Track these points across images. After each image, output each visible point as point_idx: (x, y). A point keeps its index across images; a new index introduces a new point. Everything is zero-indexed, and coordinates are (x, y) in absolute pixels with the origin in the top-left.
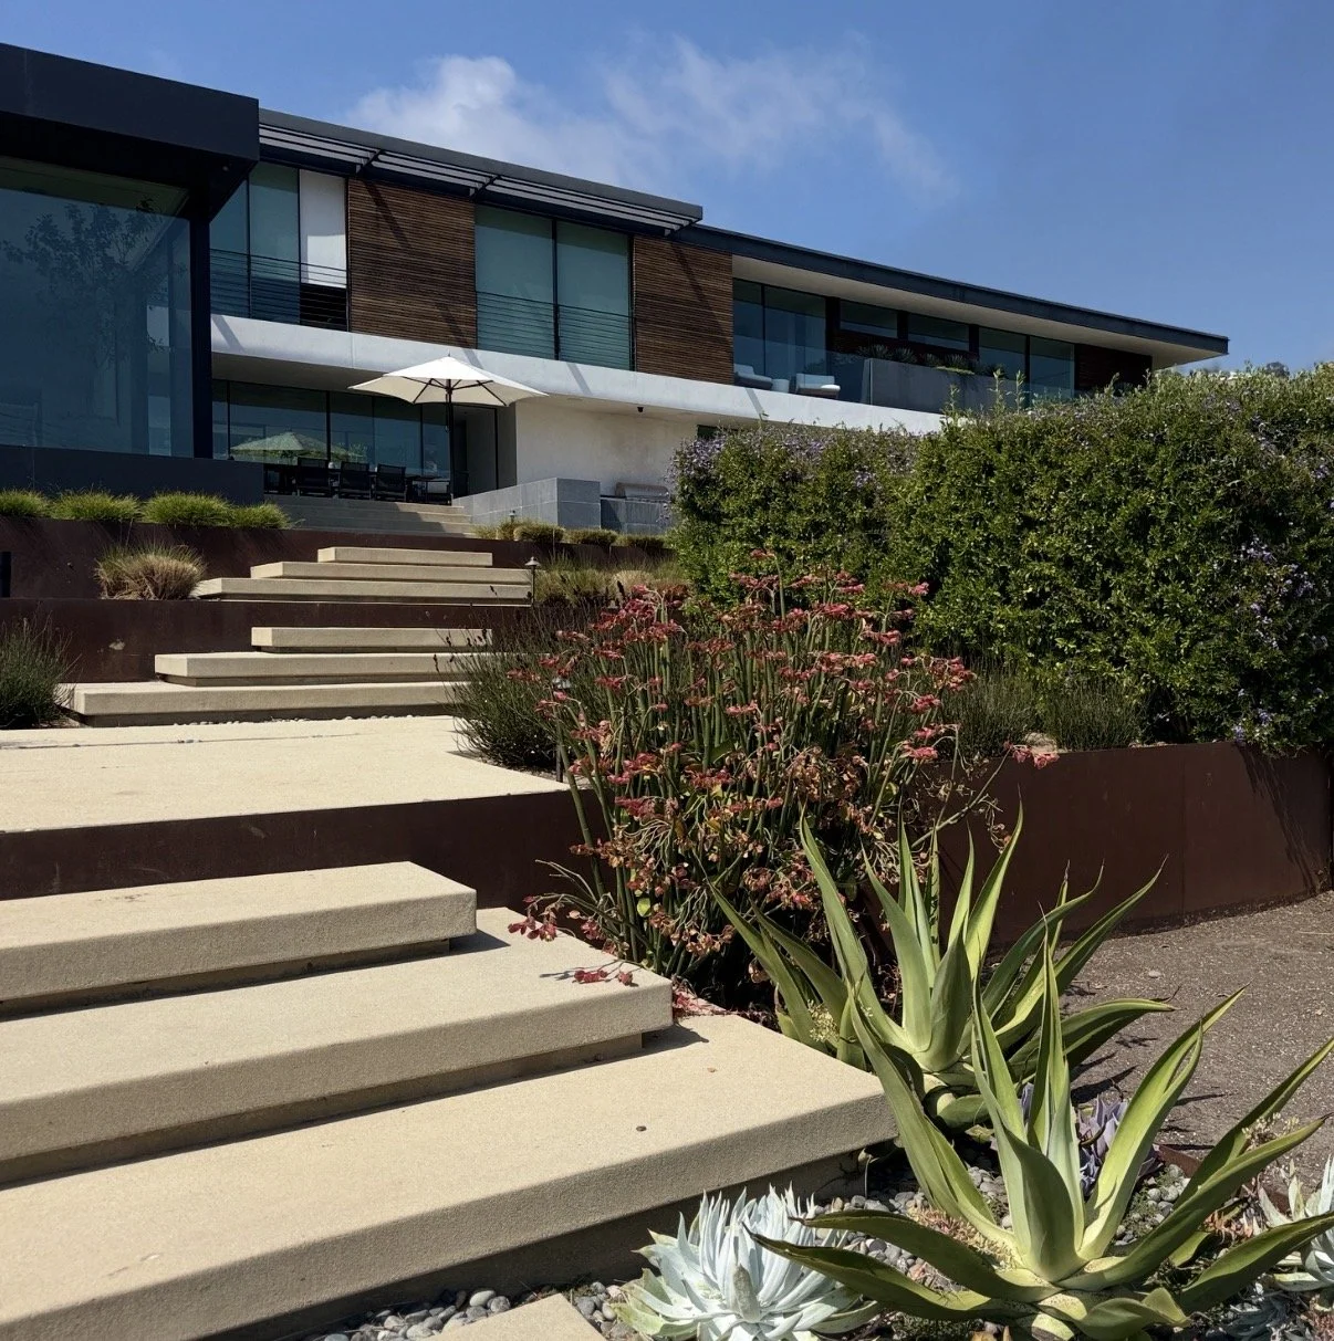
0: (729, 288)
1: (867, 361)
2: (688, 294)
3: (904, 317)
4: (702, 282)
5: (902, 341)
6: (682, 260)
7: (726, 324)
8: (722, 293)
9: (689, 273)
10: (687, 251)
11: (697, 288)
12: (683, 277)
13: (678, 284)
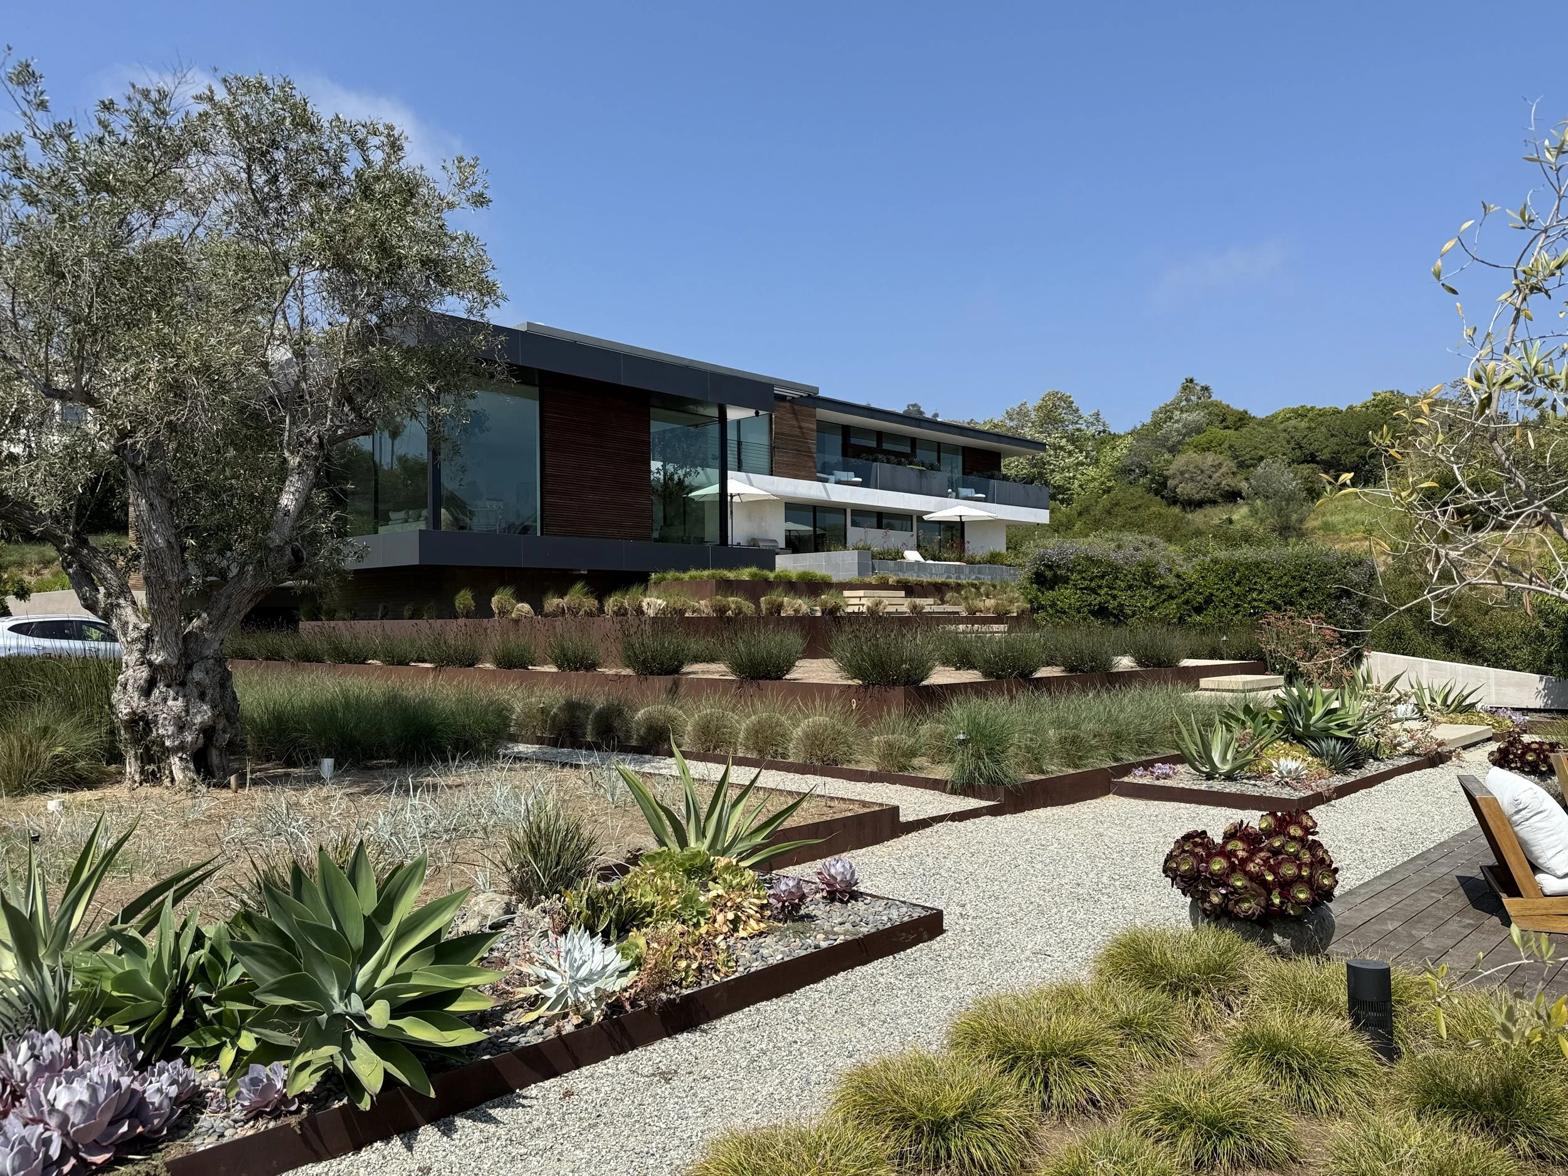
0: (814, 427)
1: (875, 464)
2: (797, 432)
3: (880, 435)
4: (804, 425)
5: (879, 450)
6: (794, 413)
7: (814, 448)
8: (812, 430)
9: (797, 419)
10: (796, 407)
11: (801, 428)
12: (795, 423)
13: (793, 426)
